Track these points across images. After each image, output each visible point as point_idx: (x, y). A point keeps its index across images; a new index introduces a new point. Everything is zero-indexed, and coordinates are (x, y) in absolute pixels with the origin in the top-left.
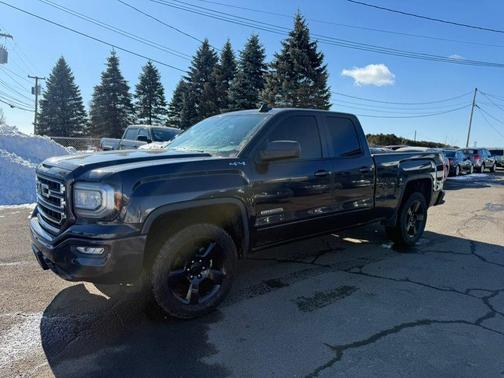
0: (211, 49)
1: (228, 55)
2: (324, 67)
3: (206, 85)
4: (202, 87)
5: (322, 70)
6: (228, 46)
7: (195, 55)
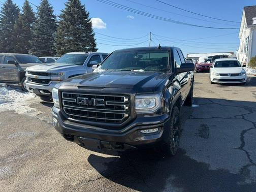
0: (14, 3)
1: (27, 8)
2: (90, 19)
3: (15, 26)
4: (12, 27)
5: (89, 21)
6: (27, 3)
7: (3, 6)
